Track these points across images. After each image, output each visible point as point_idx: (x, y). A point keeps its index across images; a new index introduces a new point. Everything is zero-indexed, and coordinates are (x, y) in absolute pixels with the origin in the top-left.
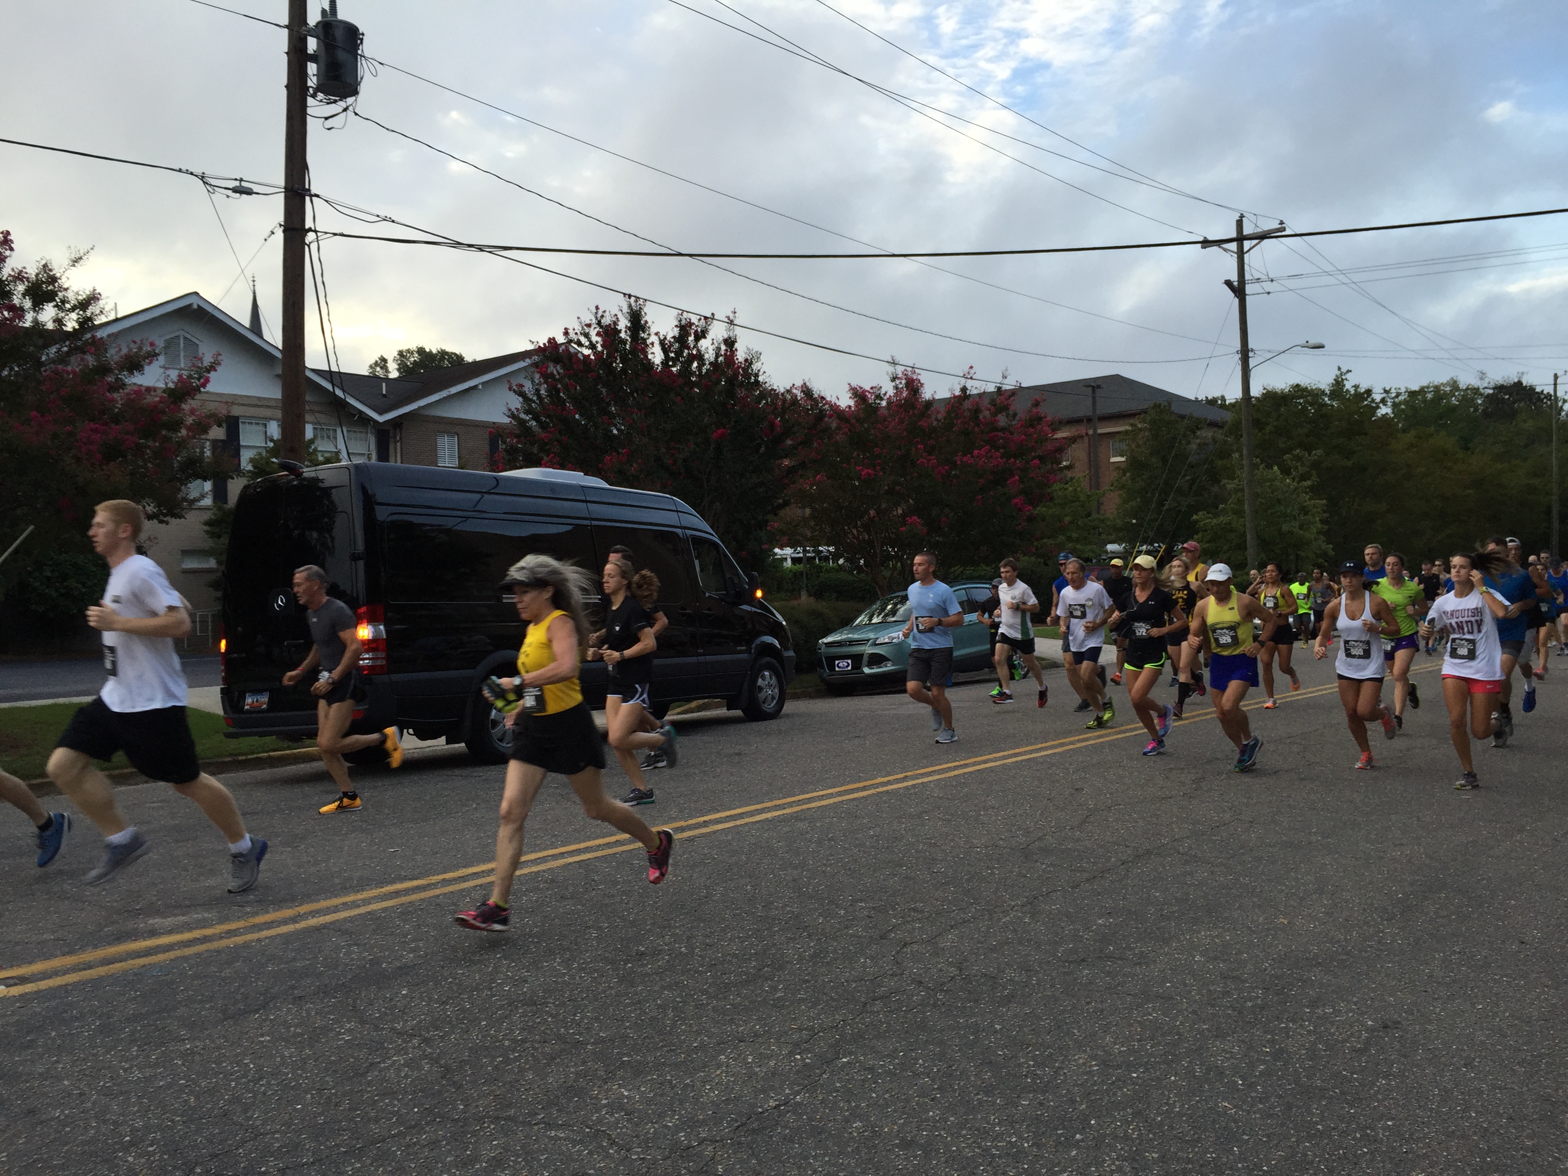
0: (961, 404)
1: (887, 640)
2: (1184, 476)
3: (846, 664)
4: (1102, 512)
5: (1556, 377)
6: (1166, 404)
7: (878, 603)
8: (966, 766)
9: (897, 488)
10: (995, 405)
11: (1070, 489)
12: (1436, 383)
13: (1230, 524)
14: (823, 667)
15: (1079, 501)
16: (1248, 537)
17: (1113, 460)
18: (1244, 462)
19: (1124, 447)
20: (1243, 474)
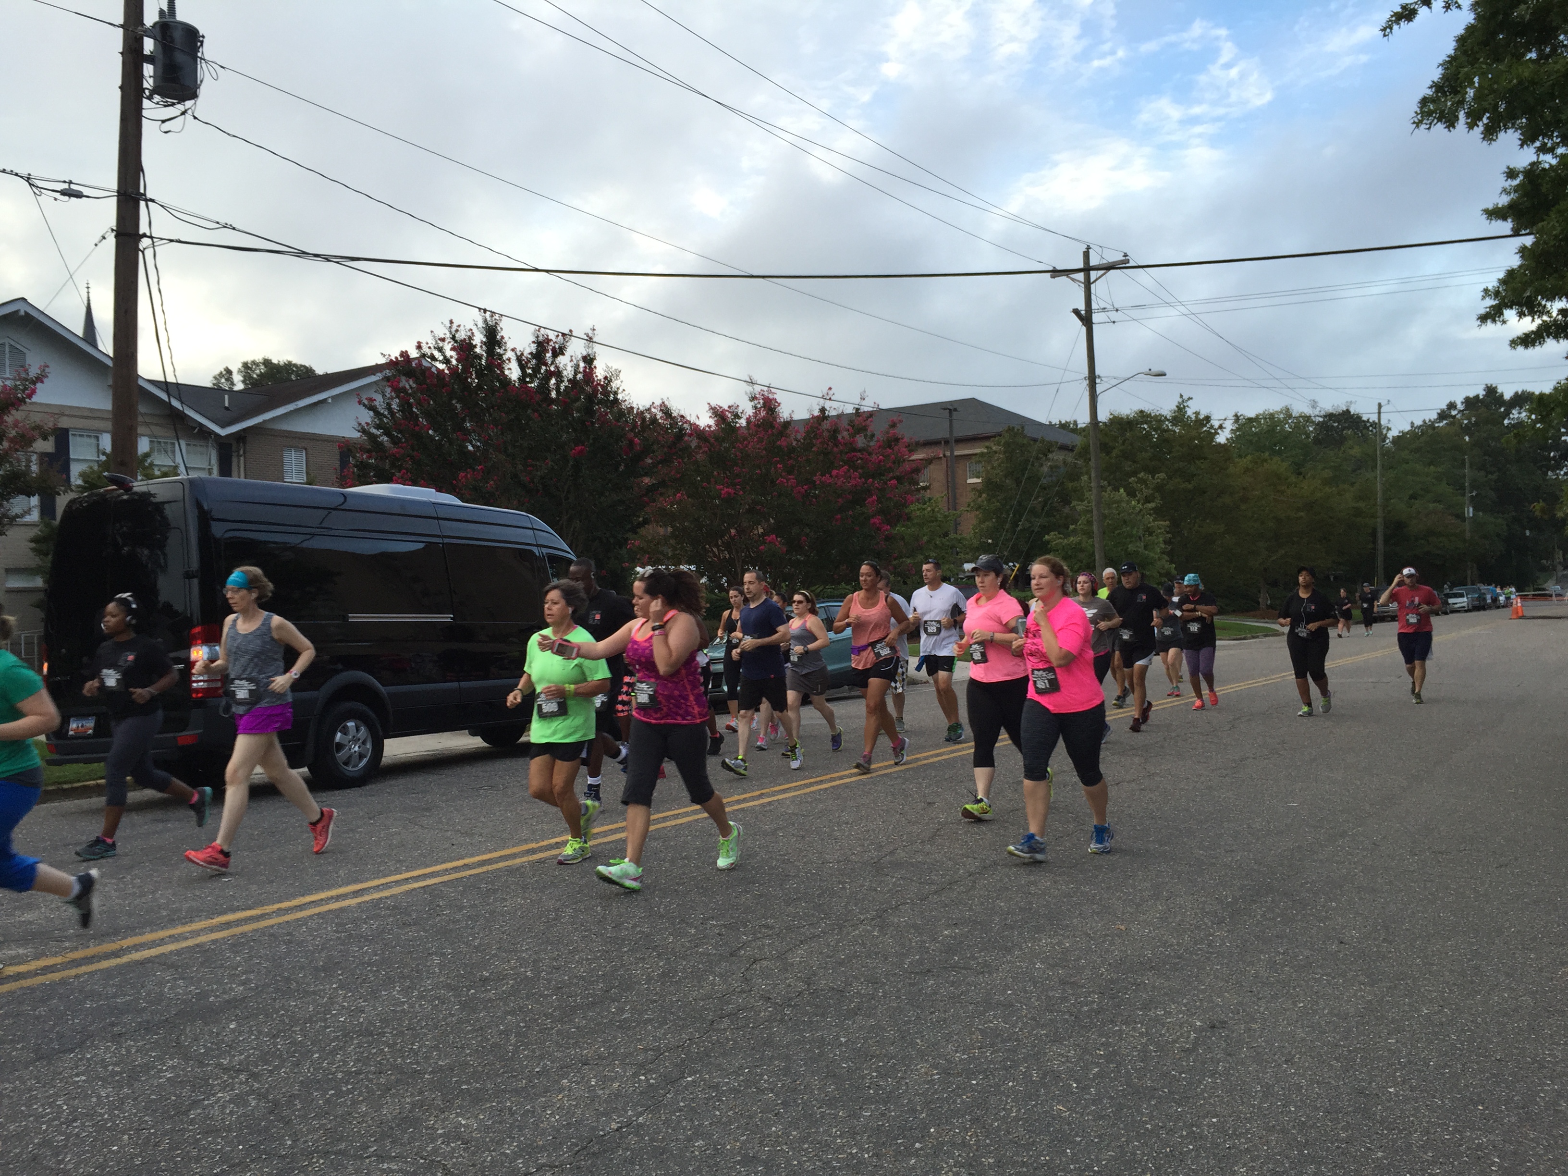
0: (820, 424)
2: (1036, 498)
4: (959, 532)
5: (1380, 406)
6: (1019, 427)
9: (758, 507)
10: (853, 426)
11: (929, 509)
12: (1271, 411)
13: (1080, 543)
15: (937, 521)
16: (1097, 557)
17: (970, 481)
18: (1092, 485)
19: (980, 468)
20: (1092, 496)
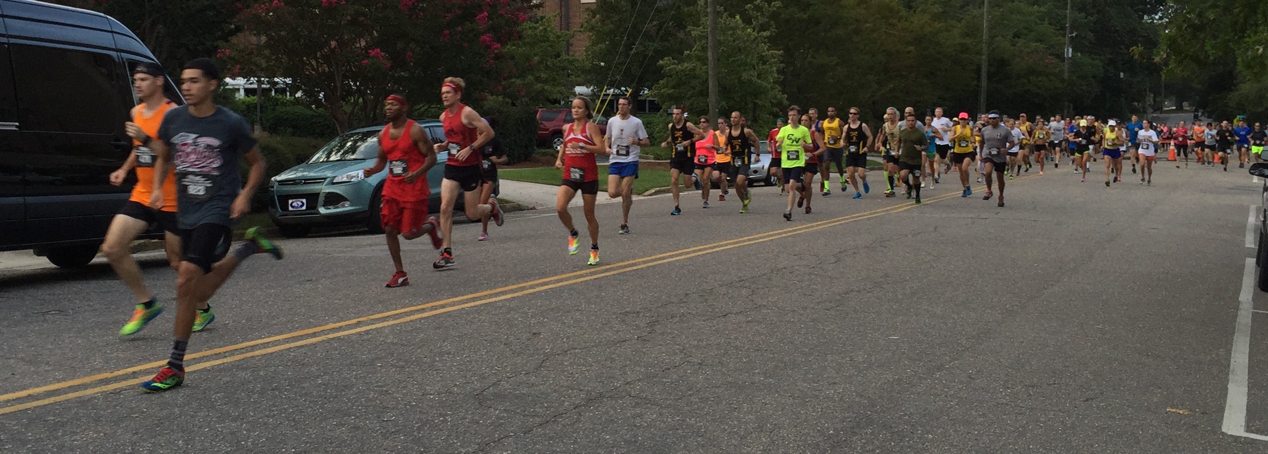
1: (345, 179)
2: (651, 21)
3: (300, 204)
4: (571, 53)
7: (337, 139)
8: (423, 310)
9: (361, 18)
11: (541, 28)
13: (694, 69)
14: (274, 206)
15: (548, 41)
16: (710, 84)
17: (584, 1)
18: (709, 10)
20: (708, 21)
